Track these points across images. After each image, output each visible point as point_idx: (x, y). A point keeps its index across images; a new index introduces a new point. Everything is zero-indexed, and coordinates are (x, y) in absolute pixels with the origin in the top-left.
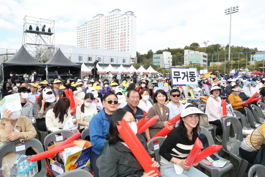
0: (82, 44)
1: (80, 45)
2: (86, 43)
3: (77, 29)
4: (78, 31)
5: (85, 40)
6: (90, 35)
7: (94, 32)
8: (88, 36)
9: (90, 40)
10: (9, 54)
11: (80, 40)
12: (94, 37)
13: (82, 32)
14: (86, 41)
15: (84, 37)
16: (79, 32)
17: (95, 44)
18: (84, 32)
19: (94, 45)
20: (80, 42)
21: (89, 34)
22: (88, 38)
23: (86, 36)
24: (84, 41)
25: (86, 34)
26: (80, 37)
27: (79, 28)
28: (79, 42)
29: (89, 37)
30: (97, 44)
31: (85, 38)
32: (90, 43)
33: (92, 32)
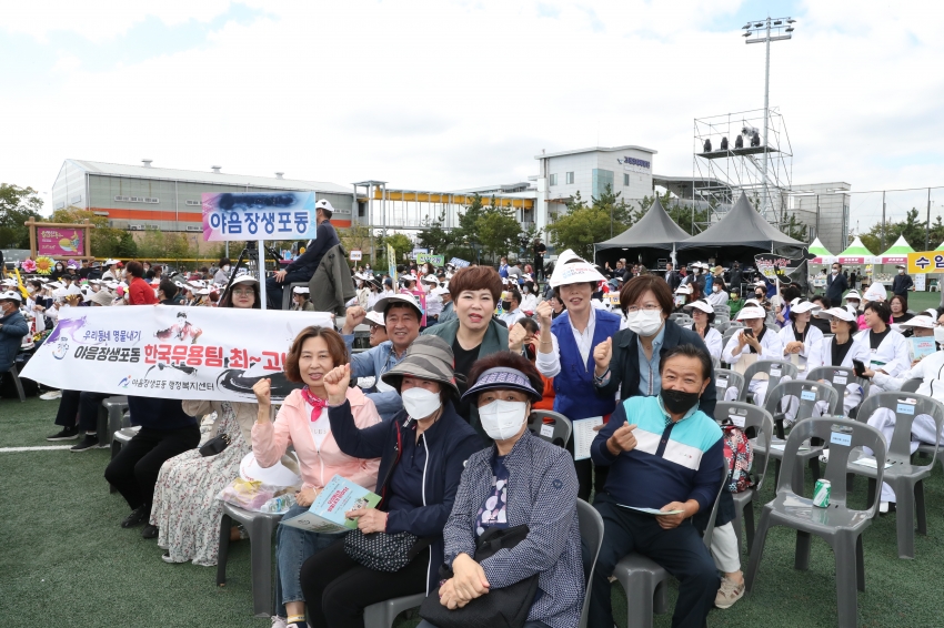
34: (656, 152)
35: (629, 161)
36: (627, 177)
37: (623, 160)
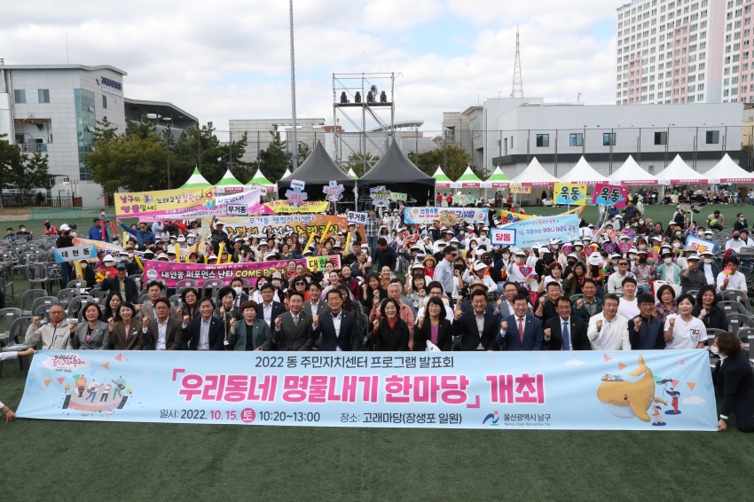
0: (635, 69)
1: (627, 71)
2: (649, 65)
3: (620, 12)
4: (623, 20)
5: (645, 52)
6: (666, 31)
7: (682, 16)
8: (658, 34)
9: (665, 51)
10: (400, 126)
11: (629, 53)
12: (681, 37)
13: (636, 24)
14: (649, 56)
15: (642, 40)
16: (627, 23)
17: (686, 66)
18: (643, 21)
19: (680, 67)
20: (630, 60)
21: (662, 28)
22: (657, 44)
23: (650, 37)
24: (644, 58)
25: (650, 28)
26: (630, 44)
27: (627, 9)
28: (623, 63)
29: (662, 38)
30: (691, 64)
31: (646, 43)
32: (665, 61)
33: (675, 19)
34: (126, 74)
35: (105, 81)
36: (104, 98)
37: (100, 80)
